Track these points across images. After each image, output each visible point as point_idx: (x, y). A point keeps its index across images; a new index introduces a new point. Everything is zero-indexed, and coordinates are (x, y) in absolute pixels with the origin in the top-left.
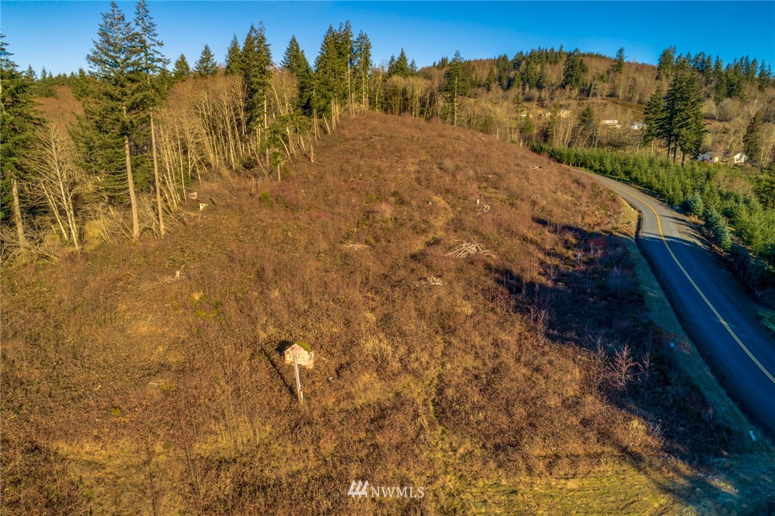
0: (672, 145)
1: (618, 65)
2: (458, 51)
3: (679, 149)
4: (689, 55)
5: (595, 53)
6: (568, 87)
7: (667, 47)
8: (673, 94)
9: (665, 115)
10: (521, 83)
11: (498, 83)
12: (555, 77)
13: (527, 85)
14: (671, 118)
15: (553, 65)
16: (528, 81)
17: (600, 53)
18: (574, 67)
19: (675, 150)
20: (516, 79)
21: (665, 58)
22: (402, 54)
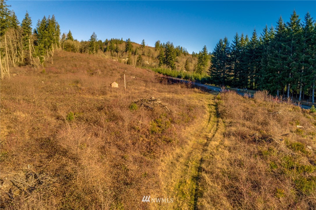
0: (168, 66)
1: (143, 46)
2: (94, 32)
3: (170, 67)
4: (164, 44)
5: (133, 42)
6: (128, 51)
7: (157, 41)
8: (167, 50)
9: (164, 57)
10: (110, 50)
11: (100, 50)
12: (122, 48)
13: (112, 51)
14: (167, 58)
15: (120, 44)
16: (112, 49)
17: (135, 42)
18: (128, 45)
19: (169, 67)
20: (107, 48)
21: (157, 44)
22: (70, 32)
